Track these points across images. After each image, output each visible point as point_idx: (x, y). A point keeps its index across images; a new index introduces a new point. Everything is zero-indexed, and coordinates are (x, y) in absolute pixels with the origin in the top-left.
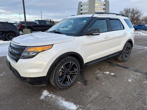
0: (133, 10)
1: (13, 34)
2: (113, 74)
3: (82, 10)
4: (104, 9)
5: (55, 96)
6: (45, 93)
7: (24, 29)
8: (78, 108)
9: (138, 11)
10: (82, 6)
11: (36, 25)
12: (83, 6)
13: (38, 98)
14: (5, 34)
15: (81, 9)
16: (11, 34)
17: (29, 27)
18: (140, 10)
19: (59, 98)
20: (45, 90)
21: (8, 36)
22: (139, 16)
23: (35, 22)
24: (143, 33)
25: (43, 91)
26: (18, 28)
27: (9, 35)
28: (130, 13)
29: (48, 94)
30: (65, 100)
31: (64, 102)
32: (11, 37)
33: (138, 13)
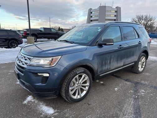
0: (146, 17)
1: (16, 42)
2: (102, 82)
3: (92, 17)
4: (115, 16)
5: (37, 101)
6: (30, 98)
7: (28, 36)
8: (55, 112)
9: (152, 18)
10: (91, 13)
11: (41, 32)
12: (93, 13)
13: (22, 102)
14: (8, 41)
15: (91, 15)
16: (13, 42)
17: (33, 35)
18: (153, 17)
19: (41, 103)
20: (30, 95)
21: (11, 44)
22: (153, 23)
23: (40, 29)
24: (154, 42)
25: (28, 97)
26: (21, 36)
27: (12, 42)
28: (143, 20)
29: (32, 99)
30: (45, 105)
31: (44, 106)
32: (13, 45)
33: (152, 20)
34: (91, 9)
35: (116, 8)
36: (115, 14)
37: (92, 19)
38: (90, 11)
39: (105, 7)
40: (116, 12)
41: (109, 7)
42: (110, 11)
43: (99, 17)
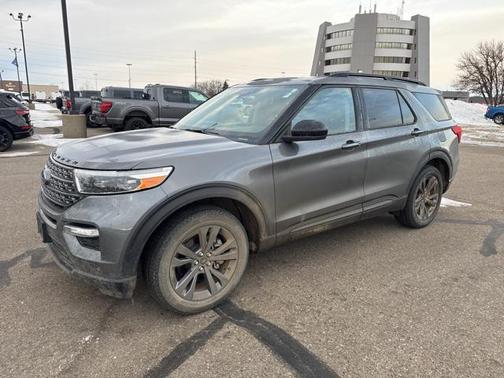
4: (409, 46)
12: (333, 36)
15: (328, 45)
34: (327, 24)
35: (415, 18)
36: (410, 39)
37: (329, 56)
38: (326, 30)
39: (376, 14)
40: (411, 34)
42: (392, 31)
43: (353, 49)
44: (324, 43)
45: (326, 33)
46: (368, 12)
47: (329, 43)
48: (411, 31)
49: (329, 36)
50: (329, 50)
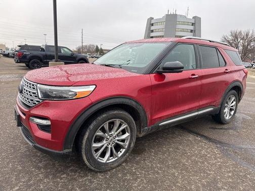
4: (191, 31)
34: (152, 18)
35: (194, 18)
36: (192, 28)
37: (152, 34)
38: (151, 21)
39: (176, 15)
40: (192, 25)
41: (181, 16)
42: (184, 23)
43: (165, 32)
44: (150, 28)
45: (151, 23)
46: (172, 13)
47: (152, 28)
48: (193, 23)
49: (152, 25)
50: (152, 31)
